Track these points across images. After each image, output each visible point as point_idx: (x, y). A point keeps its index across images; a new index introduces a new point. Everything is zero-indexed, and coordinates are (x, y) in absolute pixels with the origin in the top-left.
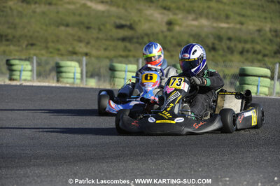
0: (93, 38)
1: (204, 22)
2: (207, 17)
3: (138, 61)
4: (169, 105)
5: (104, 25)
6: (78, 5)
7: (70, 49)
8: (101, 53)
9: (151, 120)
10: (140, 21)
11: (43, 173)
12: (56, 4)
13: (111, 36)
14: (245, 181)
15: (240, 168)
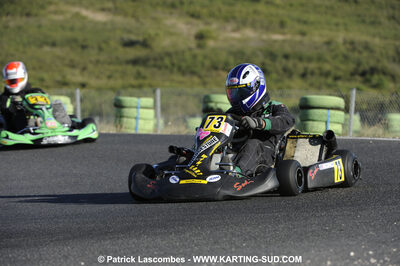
0: (91, 62)
1: (249, 33)
2: (253, 26)
3: (154, 92)
4: (200, 157)
5: (106, 42)
6: (68, 16)
7: (58, 78)
8: (103, 82)
9: (173, 180)
10: (157, 35)
11: (19, 258)
12: (36, 15)
13: (117, 58)
14: (309, 259)
15: (302, 240)
